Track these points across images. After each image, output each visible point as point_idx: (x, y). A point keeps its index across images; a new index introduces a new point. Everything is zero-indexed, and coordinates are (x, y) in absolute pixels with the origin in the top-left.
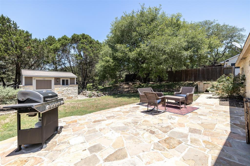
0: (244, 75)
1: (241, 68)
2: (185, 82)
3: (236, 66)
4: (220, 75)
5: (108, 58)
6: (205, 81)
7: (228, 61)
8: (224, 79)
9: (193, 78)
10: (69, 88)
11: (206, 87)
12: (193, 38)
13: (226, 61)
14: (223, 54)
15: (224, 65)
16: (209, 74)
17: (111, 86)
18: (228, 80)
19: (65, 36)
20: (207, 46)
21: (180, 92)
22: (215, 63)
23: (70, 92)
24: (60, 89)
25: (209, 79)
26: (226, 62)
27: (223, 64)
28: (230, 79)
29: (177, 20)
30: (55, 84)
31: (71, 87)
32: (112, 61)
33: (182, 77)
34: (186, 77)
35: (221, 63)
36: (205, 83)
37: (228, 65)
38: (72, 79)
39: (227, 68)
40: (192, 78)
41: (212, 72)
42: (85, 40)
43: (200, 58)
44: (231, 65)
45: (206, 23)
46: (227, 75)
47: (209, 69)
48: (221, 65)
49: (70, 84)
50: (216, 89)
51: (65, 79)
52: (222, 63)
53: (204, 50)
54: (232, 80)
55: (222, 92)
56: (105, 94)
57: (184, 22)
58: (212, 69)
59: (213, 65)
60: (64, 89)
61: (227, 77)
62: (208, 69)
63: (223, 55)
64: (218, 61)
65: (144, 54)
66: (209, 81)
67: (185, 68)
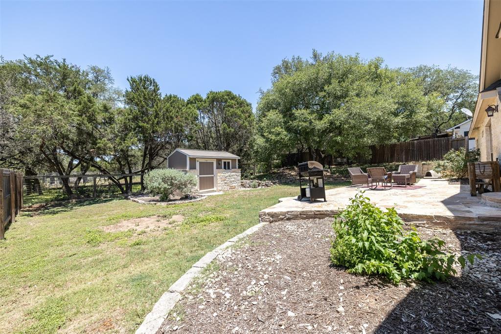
0: (479, 149)
1: (476, 139)
2: (391, 164)
3: (470, 136)
4: (447, 150)
5: (279, 129)
6: (423, 160)
7: (459, 128)
8: (453, 155)
9: (404, 157)
10: (232, 174)
11: (426, 170)
12: (404, 97)
13: (455, 128)
14: (450, 116)
15: (452, 135)
16: (429, 150)
17: (262, 174)
18: (458, 155)
19: (198, 95)
20: (425, 109)
21: (399, 171)
22: (437, 131)
23: (233, 179)
24: (223, 175)
25: (429, 158)
26: (455, 130)
27: (451, 132)
28: (461, 155)
29: (377, 67)
30: (217, 168)
31: (233, 172)
32: (285, 133)
33: (385, 155)
34: (392, 156)
35: (447, 130)
36: (423, 164)
37: (458, 136)
38: (234, 160)
39: (457, 141)
40: (402, 157)
41: (434, 147)
42: (233, 101)
43: (416, 125)
44: (463, 135)
45: (421, 69)
46: (457, 149)
47: (429, 142)
48: (447, 135)
49: (232, 168)
50: (442, 168)
51: (227, 161)
52: (449, 130)
53: (421, 115)
54: (463, 156)
55: (451, 171)
56: (274, 183)
57: (386, 69)
58: (434, 142)
59: (434, 136)
60: (227, 175)
61: (457, 153)
62: (427, 143)
63: (450, 119)
64: (441, 127)
65: (338, 123)
66: (430, 161)
67: (396, 141)
